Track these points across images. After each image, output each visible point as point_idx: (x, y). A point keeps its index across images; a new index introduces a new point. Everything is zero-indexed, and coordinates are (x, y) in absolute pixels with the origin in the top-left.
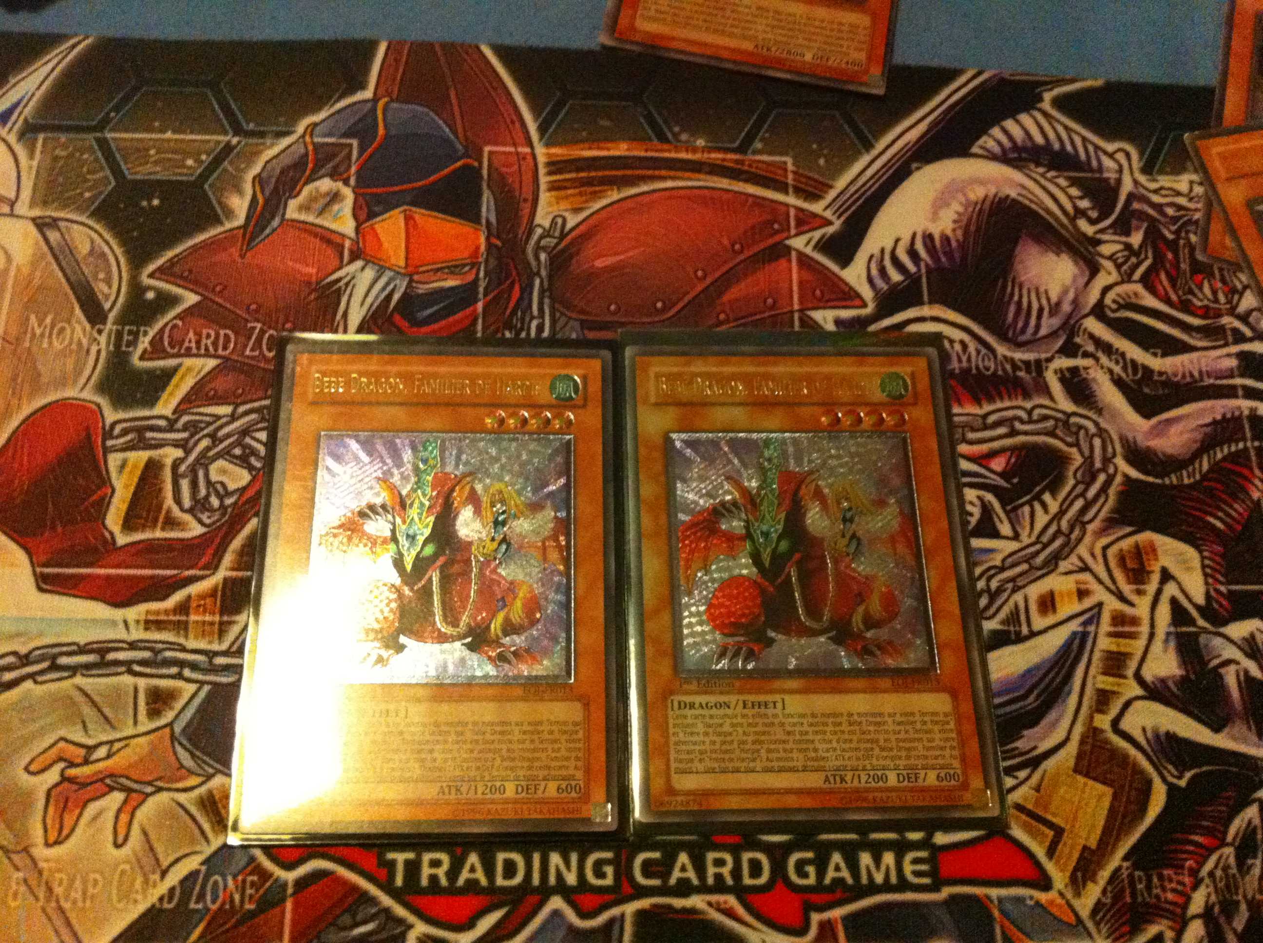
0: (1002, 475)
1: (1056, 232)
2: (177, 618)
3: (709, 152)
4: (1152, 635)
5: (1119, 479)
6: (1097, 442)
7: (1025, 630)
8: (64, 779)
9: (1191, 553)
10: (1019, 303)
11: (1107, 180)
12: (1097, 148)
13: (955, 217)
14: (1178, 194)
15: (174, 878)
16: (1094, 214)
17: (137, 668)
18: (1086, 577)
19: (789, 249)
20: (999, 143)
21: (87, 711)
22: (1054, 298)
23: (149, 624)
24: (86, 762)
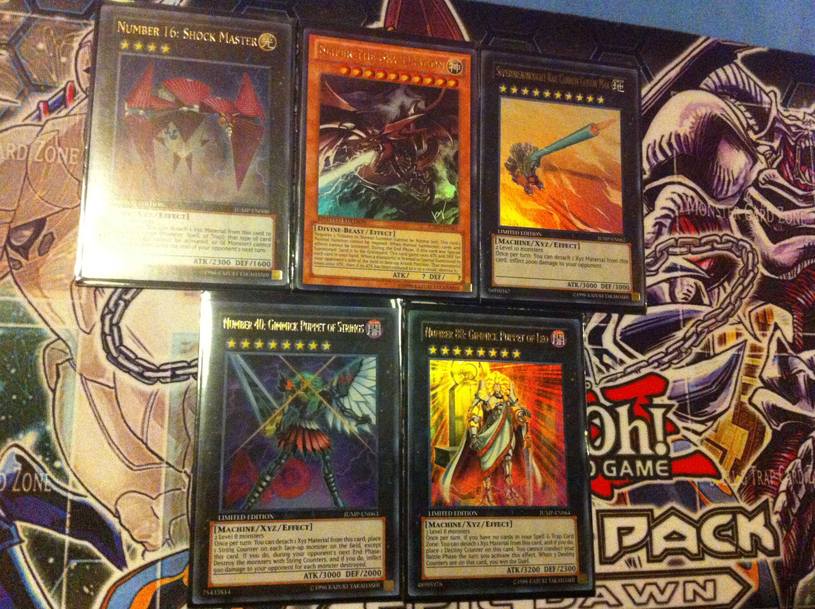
0: (707, 271)
1: (738, 138)
4: (768, 357)
5: (759, 276)
6: (750, 255)
7: (712, 354)
9: (788, 316)
10: (719, 177)
11: (764, 109)
12: (761, 89)
13: (691, 125)
14: (798, 119)
16: (757, 128)
18: (741, 326)
20: (714, 82)
22: (735, 176)
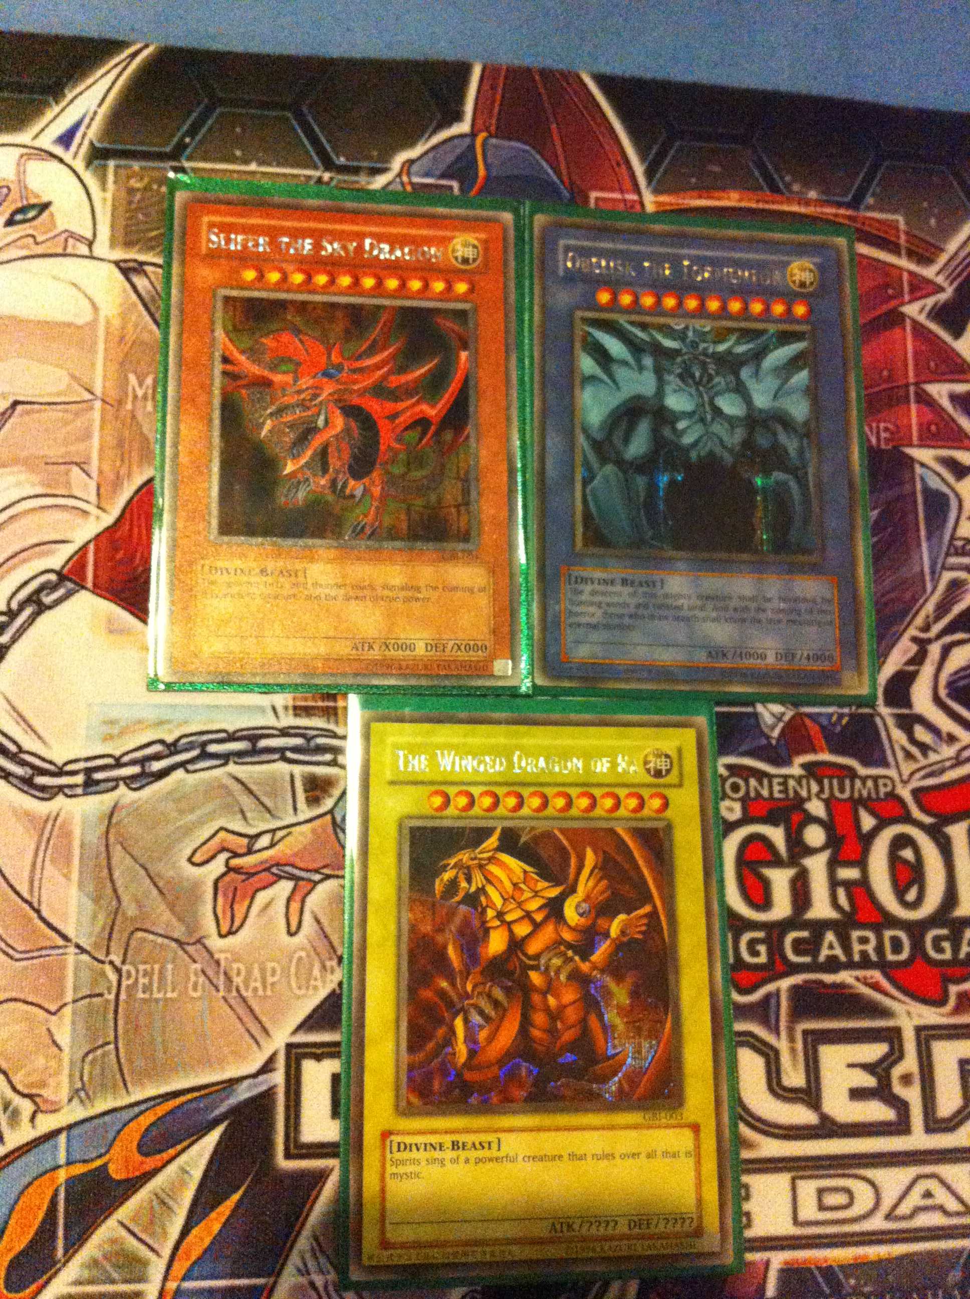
2: (326, 704)
3: (822, 206)
8: (229, 869)
17: (289, 754)
19: (903, 316)
21: (246, 801)
23: (298, 710)
24: (250, 851)
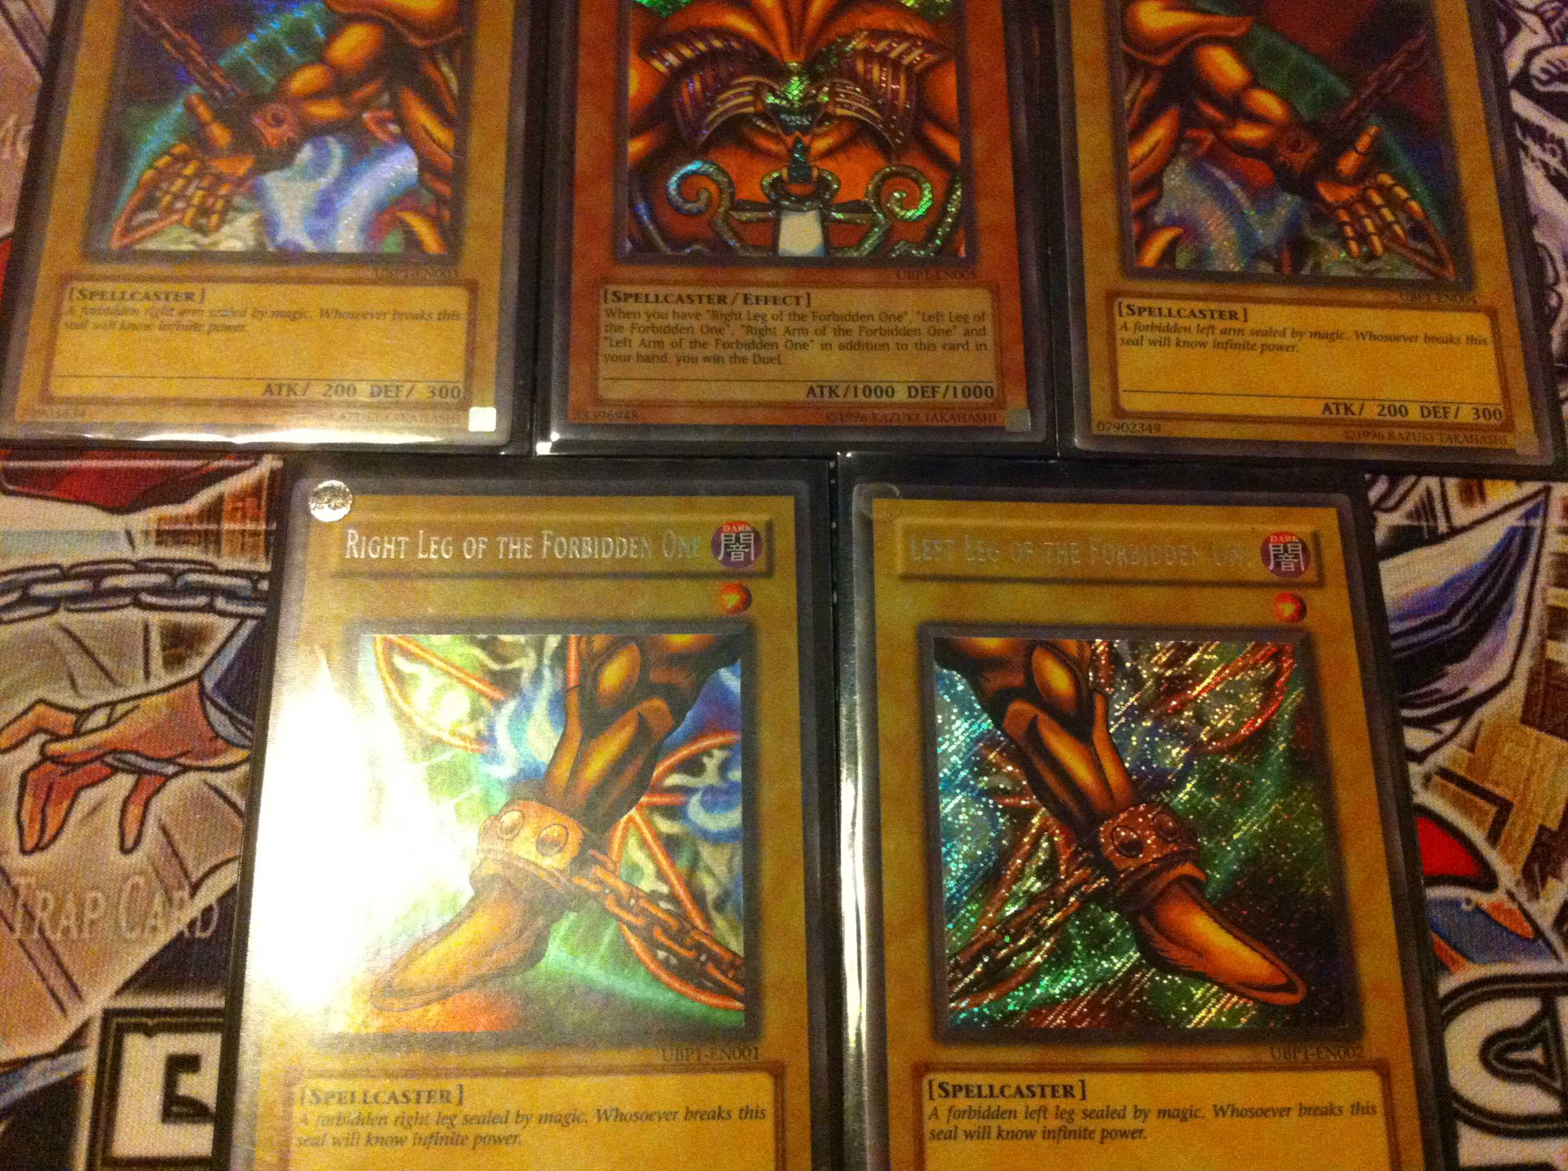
2: (204, 527)
7: (1443, 527)
8: (45, 757)
15: (209, 895)
17: (147, 598)
21: (77, 661)
23: (163, 536)
24: (77, 733)
